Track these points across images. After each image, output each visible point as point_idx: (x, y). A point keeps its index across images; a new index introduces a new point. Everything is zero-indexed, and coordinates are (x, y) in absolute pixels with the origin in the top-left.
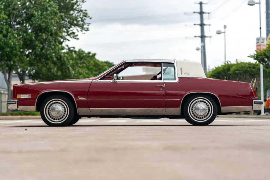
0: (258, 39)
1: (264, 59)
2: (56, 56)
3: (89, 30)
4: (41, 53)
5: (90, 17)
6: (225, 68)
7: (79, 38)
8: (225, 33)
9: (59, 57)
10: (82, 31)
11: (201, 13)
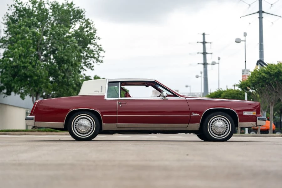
0: (243, 71)
1: (247, 88)
2: (76, 83)
3: (103, 62)
4: (63, 81)
5: (104, 51)
6: (217, 94)
7: (94, 69)
8: (219, 63)
9: (78, 84)
10: (97, 62)
11: (204, 43)
